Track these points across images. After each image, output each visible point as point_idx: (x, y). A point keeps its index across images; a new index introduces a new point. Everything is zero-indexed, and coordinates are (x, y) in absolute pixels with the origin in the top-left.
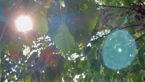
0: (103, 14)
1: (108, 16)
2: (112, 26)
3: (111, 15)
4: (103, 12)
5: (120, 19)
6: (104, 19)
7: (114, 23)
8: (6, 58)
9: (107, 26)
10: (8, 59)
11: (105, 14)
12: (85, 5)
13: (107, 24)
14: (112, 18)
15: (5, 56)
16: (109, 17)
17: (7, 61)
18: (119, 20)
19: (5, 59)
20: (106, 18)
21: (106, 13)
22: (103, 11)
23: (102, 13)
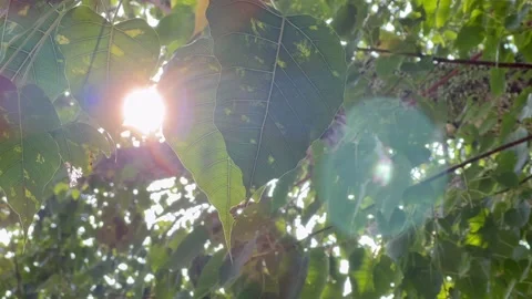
0: (441, 84)
1: (462, 91)
2: (478, 125)
3: (472, 86)
4: (442, 77)
5: (508, 103)
6: (448, 103)
7: (485, 117)
8: (85, 236)
9: (456, 125)
10: (89, 242)
11: (449, 84)
12: (300, 45)
13: (457, 120)
14: (475, 99)
15: (82, 230)
16: (466, 93)
17: (86, 247)
18: (505, 107)
19: (79, 241)
20: (453, 97)
21: (456, 81)
22: (441, 73)
23: (439, 80)
